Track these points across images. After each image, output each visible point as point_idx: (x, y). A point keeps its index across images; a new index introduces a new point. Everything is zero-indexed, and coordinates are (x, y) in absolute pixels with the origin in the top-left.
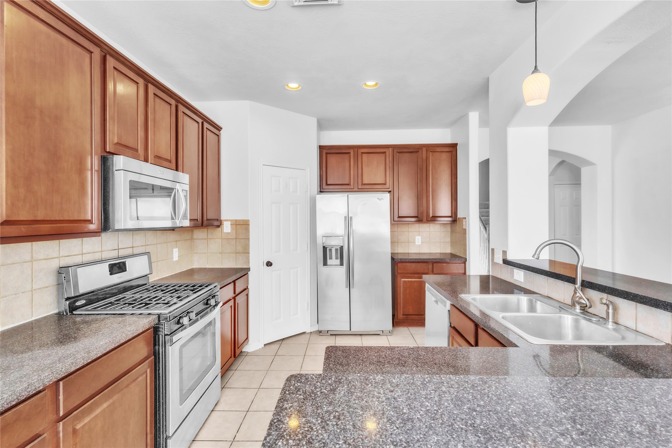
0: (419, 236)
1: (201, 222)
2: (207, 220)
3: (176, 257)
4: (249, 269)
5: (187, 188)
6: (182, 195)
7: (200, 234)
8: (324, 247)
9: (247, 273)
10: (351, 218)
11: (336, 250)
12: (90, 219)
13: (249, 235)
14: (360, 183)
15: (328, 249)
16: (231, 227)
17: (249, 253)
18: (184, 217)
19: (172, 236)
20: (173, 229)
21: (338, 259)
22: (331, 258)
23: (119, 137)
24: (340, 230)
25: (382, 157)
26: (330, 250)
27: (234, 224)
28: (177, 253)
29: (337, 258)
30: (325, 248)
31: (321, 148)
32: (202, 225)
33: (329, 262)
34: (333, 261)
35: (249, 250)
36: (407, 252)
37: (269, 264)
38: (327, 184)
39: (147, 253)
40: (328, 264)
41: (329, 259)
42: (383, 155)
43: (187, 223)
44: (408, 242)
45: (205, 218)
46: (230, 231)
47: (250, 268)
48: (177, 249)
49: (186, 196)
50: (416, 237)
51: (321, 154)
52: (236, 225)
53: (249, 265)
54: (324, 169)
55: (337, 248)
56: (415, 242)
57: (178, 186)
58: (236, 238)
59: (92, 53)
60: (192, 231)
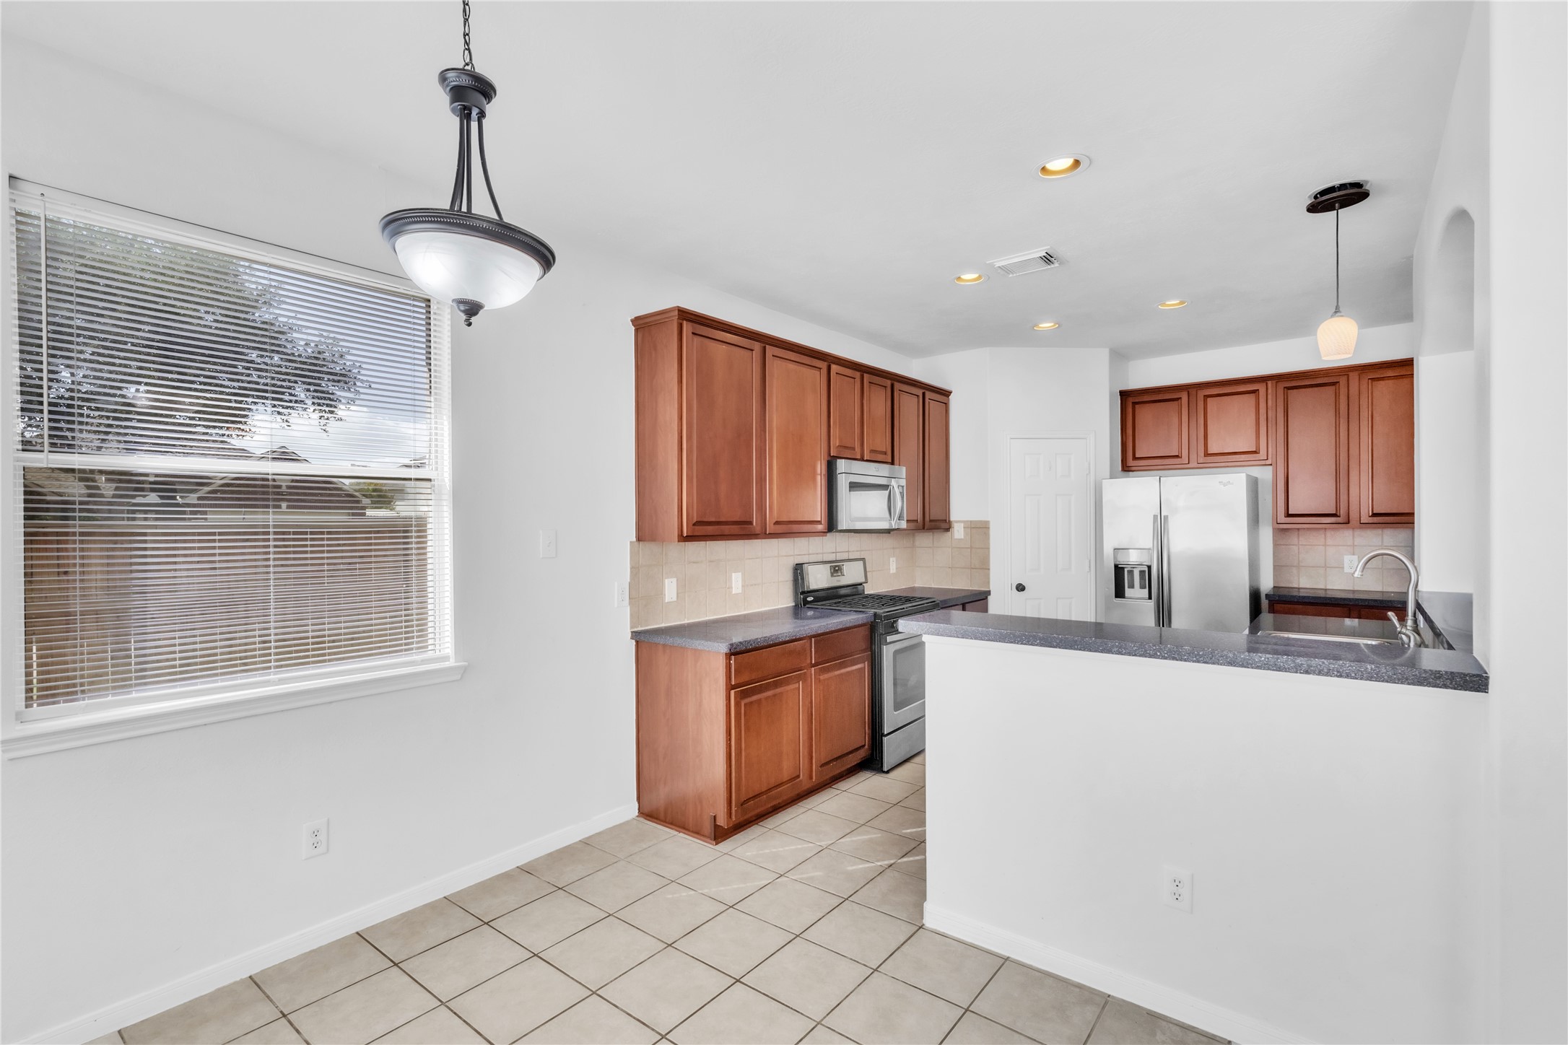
0: (1354, 554)
1: (922, 524)
2: (931, 521)
3: (893, 569)
4: (988, 593)
5: (903, 482)
6: (897, 491)
7: (924, 540)
8: (1116, 566)
9: (987, 598)
10: (1166, 517)
11: (1142, 573)
12: (819, 520)
13: (989, 544)
14: (1202, 453)
15: (1126, 570)
16: (964, 531)
17: (989, 569)
18: (900, 518)
19: (888, 541)
20: (888, 531)
21: (1145, 588)
22: (1132, 586)
23: (841, 440)
24: (1146, 539)
25: (1250, 399)
26: (1131, 572)
27: (968, 528)
28: (895, 563)
29: (1142, 587)
30: (1119, 570)
31: (1124, 395)
32: (924, 528)
33: (1128, 592)
34: (1136, 593)
35: (989, 565)
36: (1323, 587)
37: (1020, 588)
38: (1135, 458)
39: (863, 560)
40: (1126, 595)
41: (1129, 587)
42: (1252, 396)
43: (904, 525)
44: (1326, 567)
45: (927, 519)
46: (963, 537)
47: (990, 591)
48: (894, 559)
49: (902, 494)
50: (1345, 557)
51: (1124, 406)
52: (971, 528)
53: (989, 587)
54: (1130, 431)
55: (1142, 569)
56: (1343, 568)
57: (893, 482)
58: (971, 548)
59: (820, 369)
60: (914, 535)
